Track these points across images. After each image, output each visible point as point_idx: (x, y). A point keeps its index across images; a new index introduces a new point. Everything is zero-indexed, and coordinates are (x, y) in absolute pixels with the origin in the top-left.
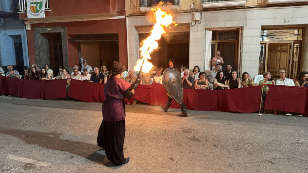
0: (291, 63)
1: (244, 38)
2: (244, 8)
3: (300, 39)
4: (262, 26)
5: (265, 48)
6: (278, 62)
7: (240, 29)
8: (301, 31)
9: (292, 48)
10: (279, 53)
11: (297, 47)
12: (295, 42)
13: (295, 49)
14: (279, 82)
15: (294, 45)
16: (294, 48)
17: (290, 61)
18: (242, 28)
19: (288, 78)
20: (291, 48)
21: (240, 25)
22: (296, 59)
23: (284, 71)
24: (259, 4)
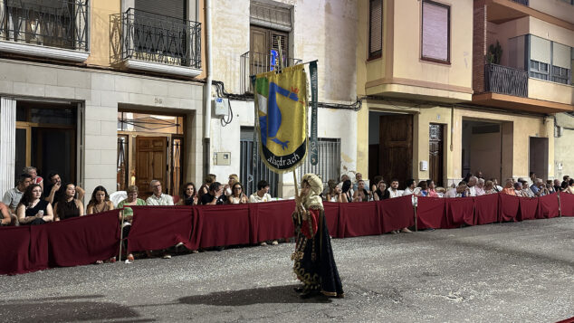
0: (170, 170)
1: (86, 122)
2: (85, 66)
3: (181, 132)
4: (119, 104)
5: (127, 143)
6: (151, 167)
7: (79, 105)
8: (181, 119)
9: (170, 145)
10: (151, 154)
11: (177, 145)
12: (174, 137)
13: (175, 147)
14: (152, 201)
15: (172, 141)
16: (172, 145)
17: (167, 166)
18: (82, 103)
19: (167, 193)
20: (168, 145)
21: (79, 98)
22: (177, 164)
23: (158, 183)
24: (112, 65)
